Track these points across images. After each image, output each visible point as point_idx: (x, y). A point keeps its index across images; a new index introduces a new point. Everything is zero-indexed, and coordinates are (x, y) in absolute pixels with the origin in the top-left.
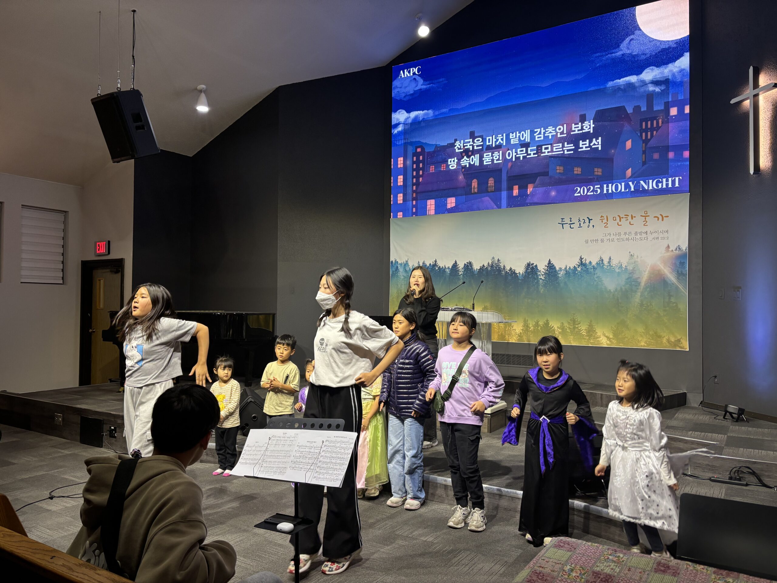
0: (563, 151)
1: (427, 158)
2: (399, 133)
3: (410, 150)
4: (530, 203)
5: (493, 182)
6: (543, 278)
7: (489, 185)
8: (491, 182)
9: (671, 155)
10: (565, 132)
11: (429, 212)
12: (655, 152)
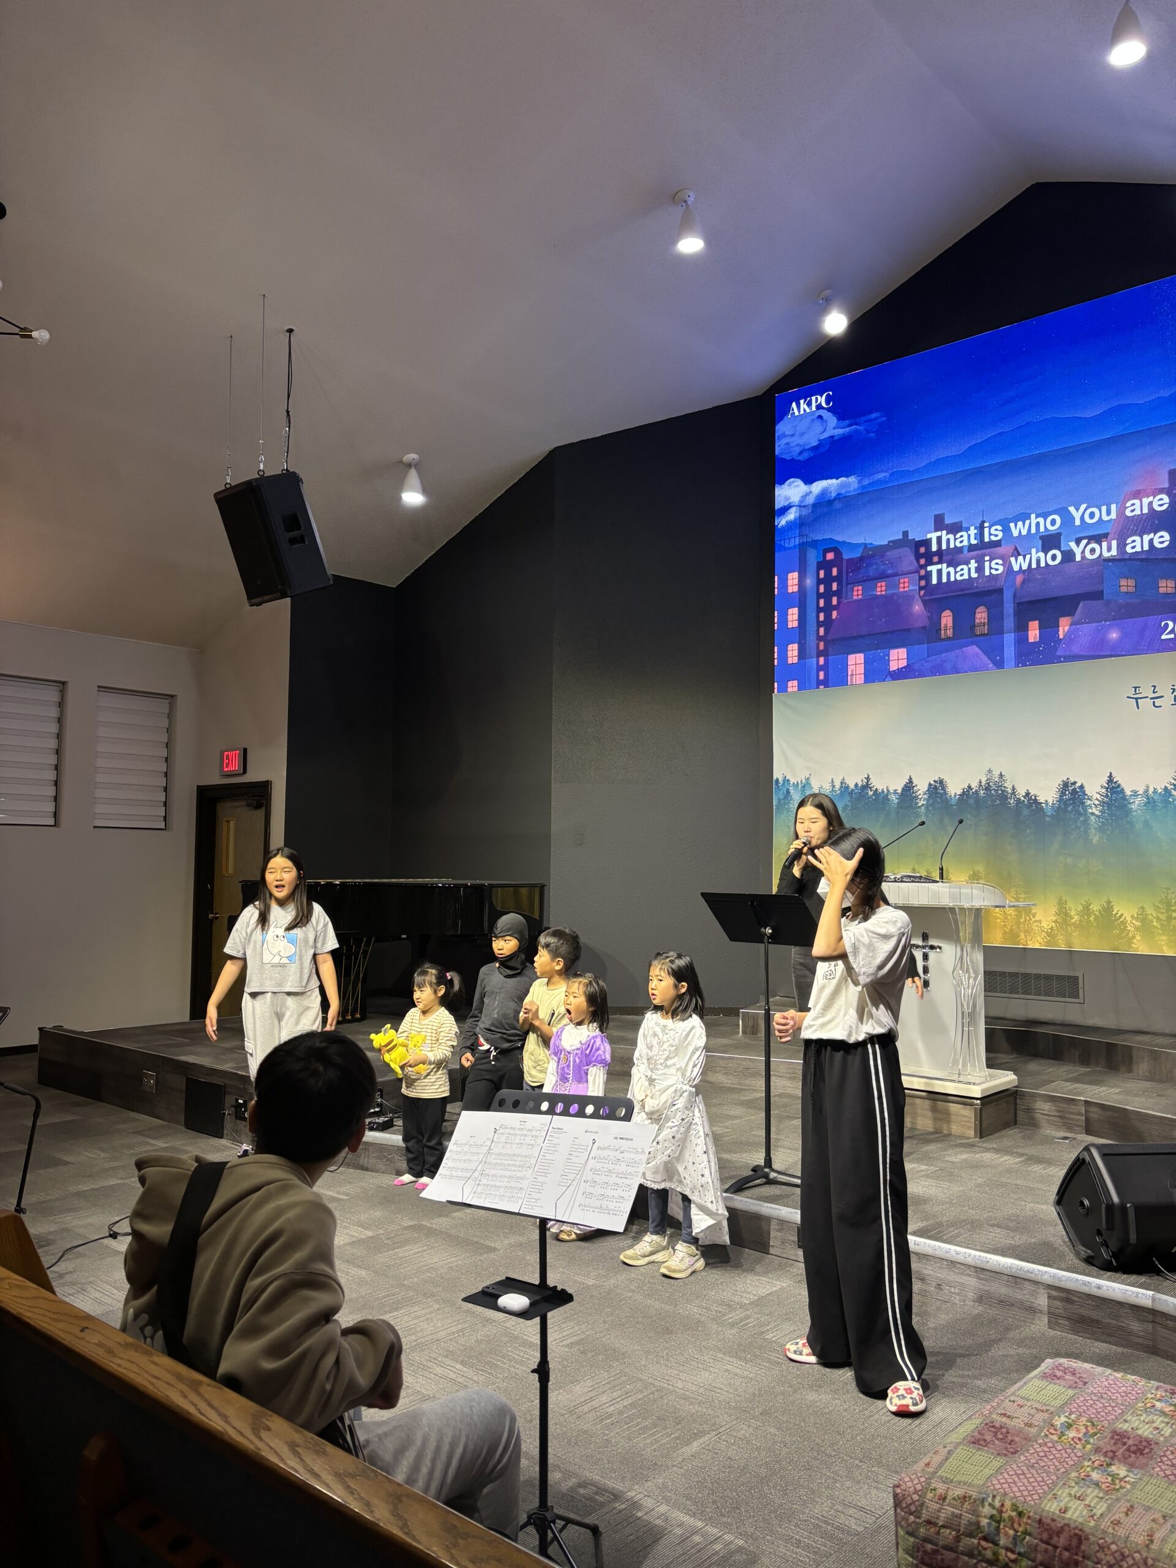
1: (847, 572)
2: (790, 525)
3: (813, 557)
4: (1064, 657)
5: (985, 615)
6: (1097, 813)
7: (977, 621)
8: (981, 615)
11: (852, 679)
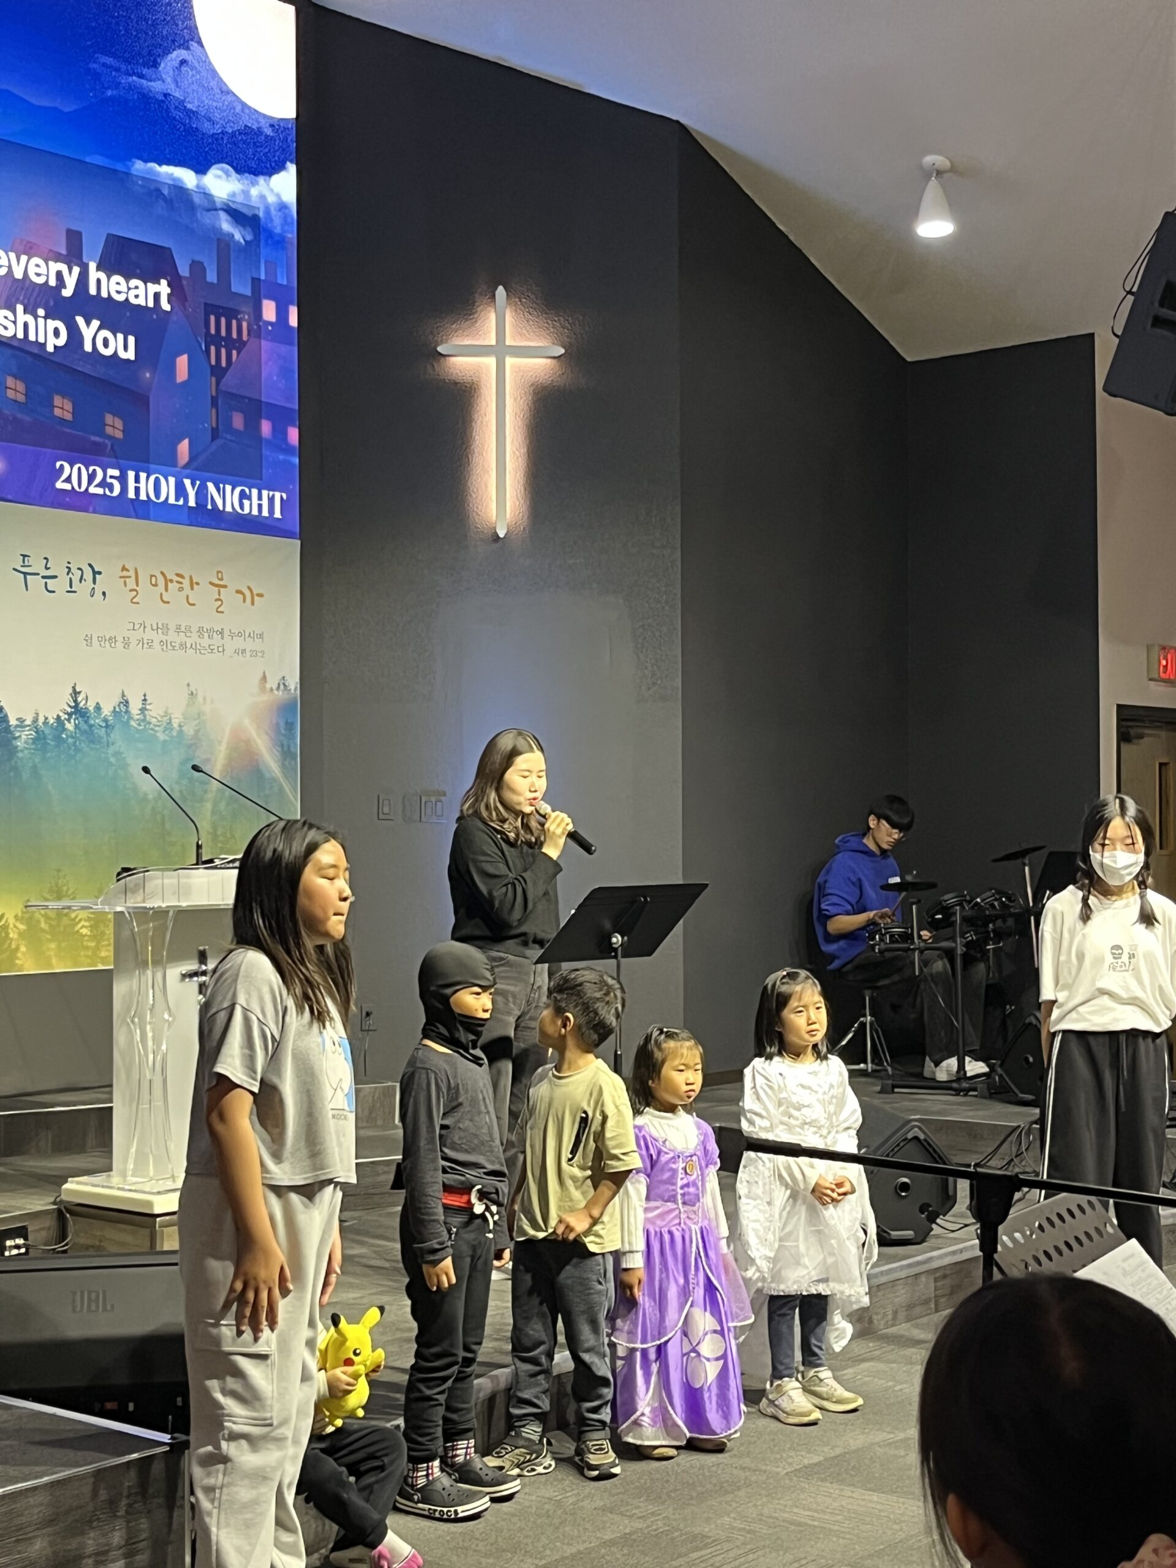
9: (266, 427)
12: (236, 410)
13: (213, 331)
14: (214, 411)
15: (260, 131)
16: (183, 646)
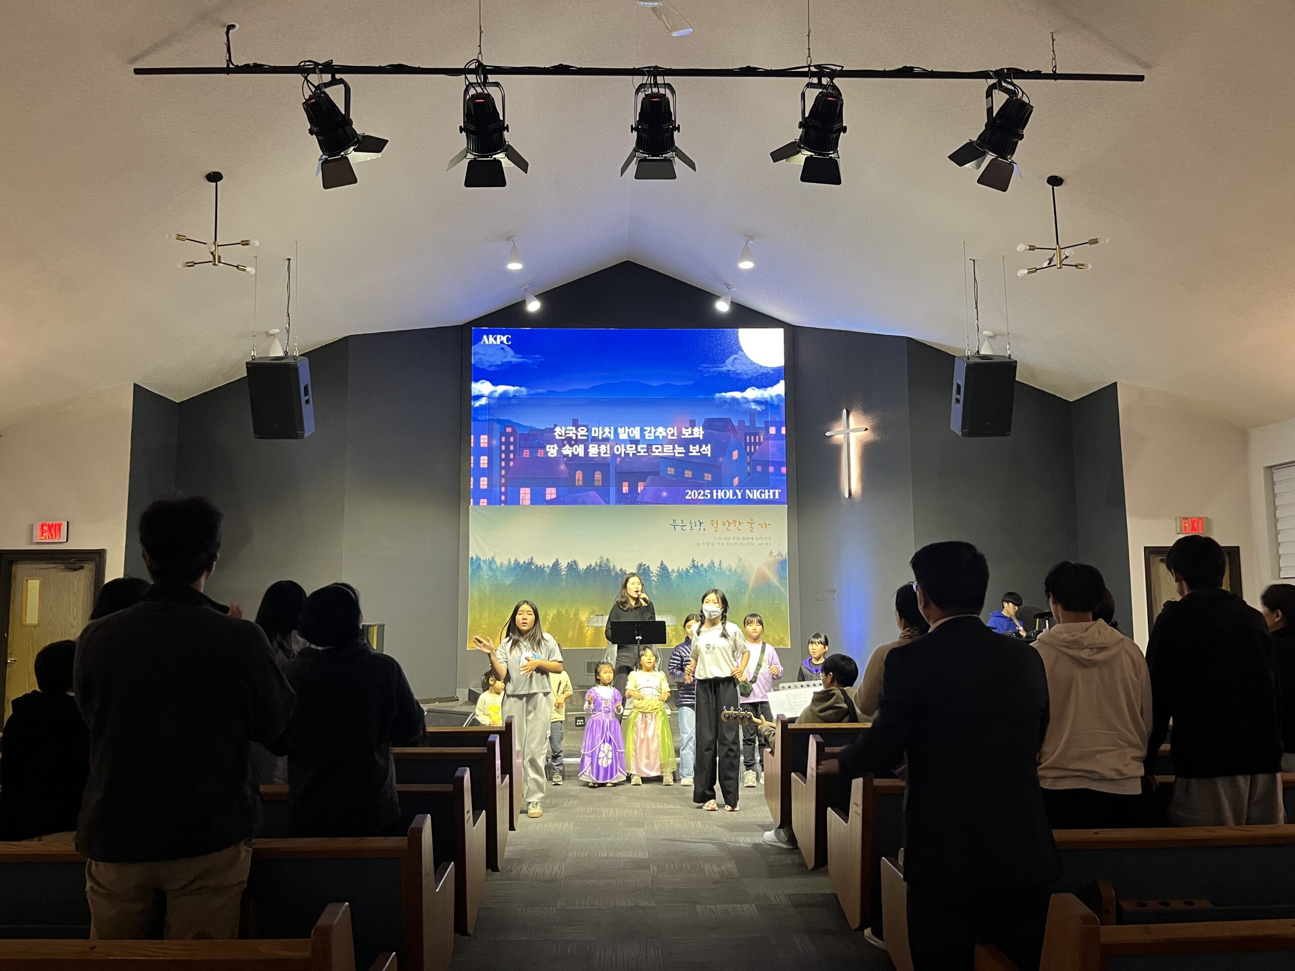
0: (674, 453)
1: (520, 440)
2: (482, 407)
3: (498, 428)
4: (641, 502)
5: (600, 476)
6: (656, 580)
7: (596, 478)
8: (598, 476)
9: (771, 469)
10: (676, 434)
11: (522, 502)
12: (759, 465)
13: (748, 441)
14: (749, 467)
15: (768, 373)
16: (736, 544)
